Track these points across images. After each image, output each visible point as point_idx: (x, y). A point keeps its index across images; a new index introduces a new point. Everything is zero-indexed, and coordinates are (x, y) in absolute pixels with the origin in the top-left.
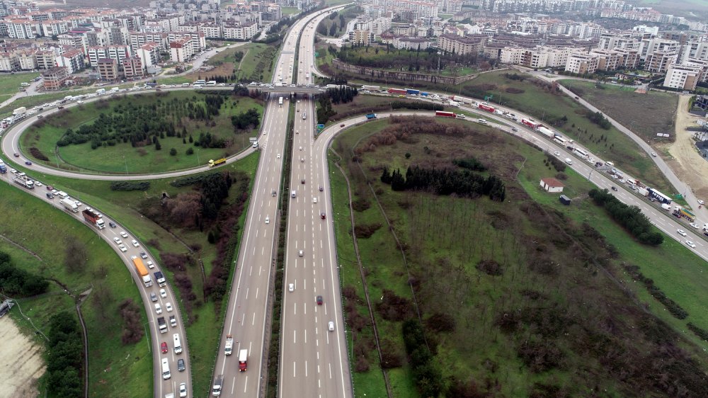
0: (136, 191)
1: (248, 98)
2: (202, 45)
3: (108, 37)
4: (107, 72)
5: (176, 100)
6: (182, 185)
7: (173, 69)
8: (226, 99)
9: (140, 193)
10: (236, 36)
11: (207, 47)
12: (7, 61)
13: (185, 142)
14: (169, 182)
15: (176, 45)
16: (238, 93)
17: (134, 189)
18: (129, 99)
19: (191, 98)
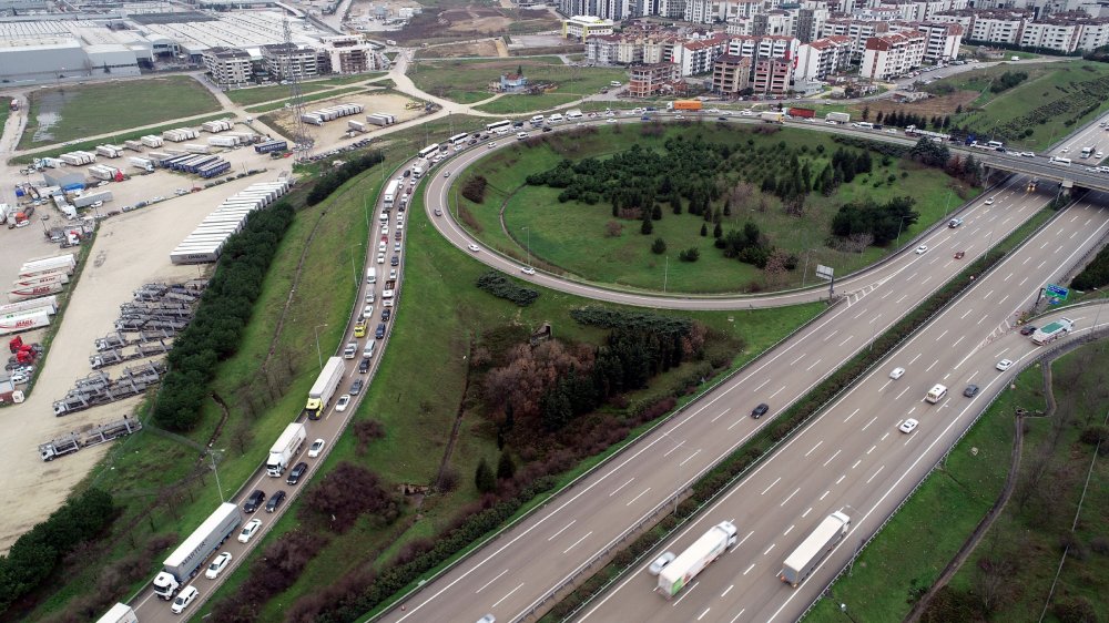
0: (507, 302)
1: (939, 172)
2: (947, 52)
3: (791, 25)
4: (723, 78)
5: (782, 146)
6: (590, 322)
7: (841, 90)
8: (886, 163)
9: (512, 307)
10: (1051, 43)
11: (960, 57)
12: (631, 48)
13: (704, 233)
14: (572, 307)
15: (877, 44)
16: (918, 157)
17: (505, 297)
18: (705, 127)
19: (813, 148)
